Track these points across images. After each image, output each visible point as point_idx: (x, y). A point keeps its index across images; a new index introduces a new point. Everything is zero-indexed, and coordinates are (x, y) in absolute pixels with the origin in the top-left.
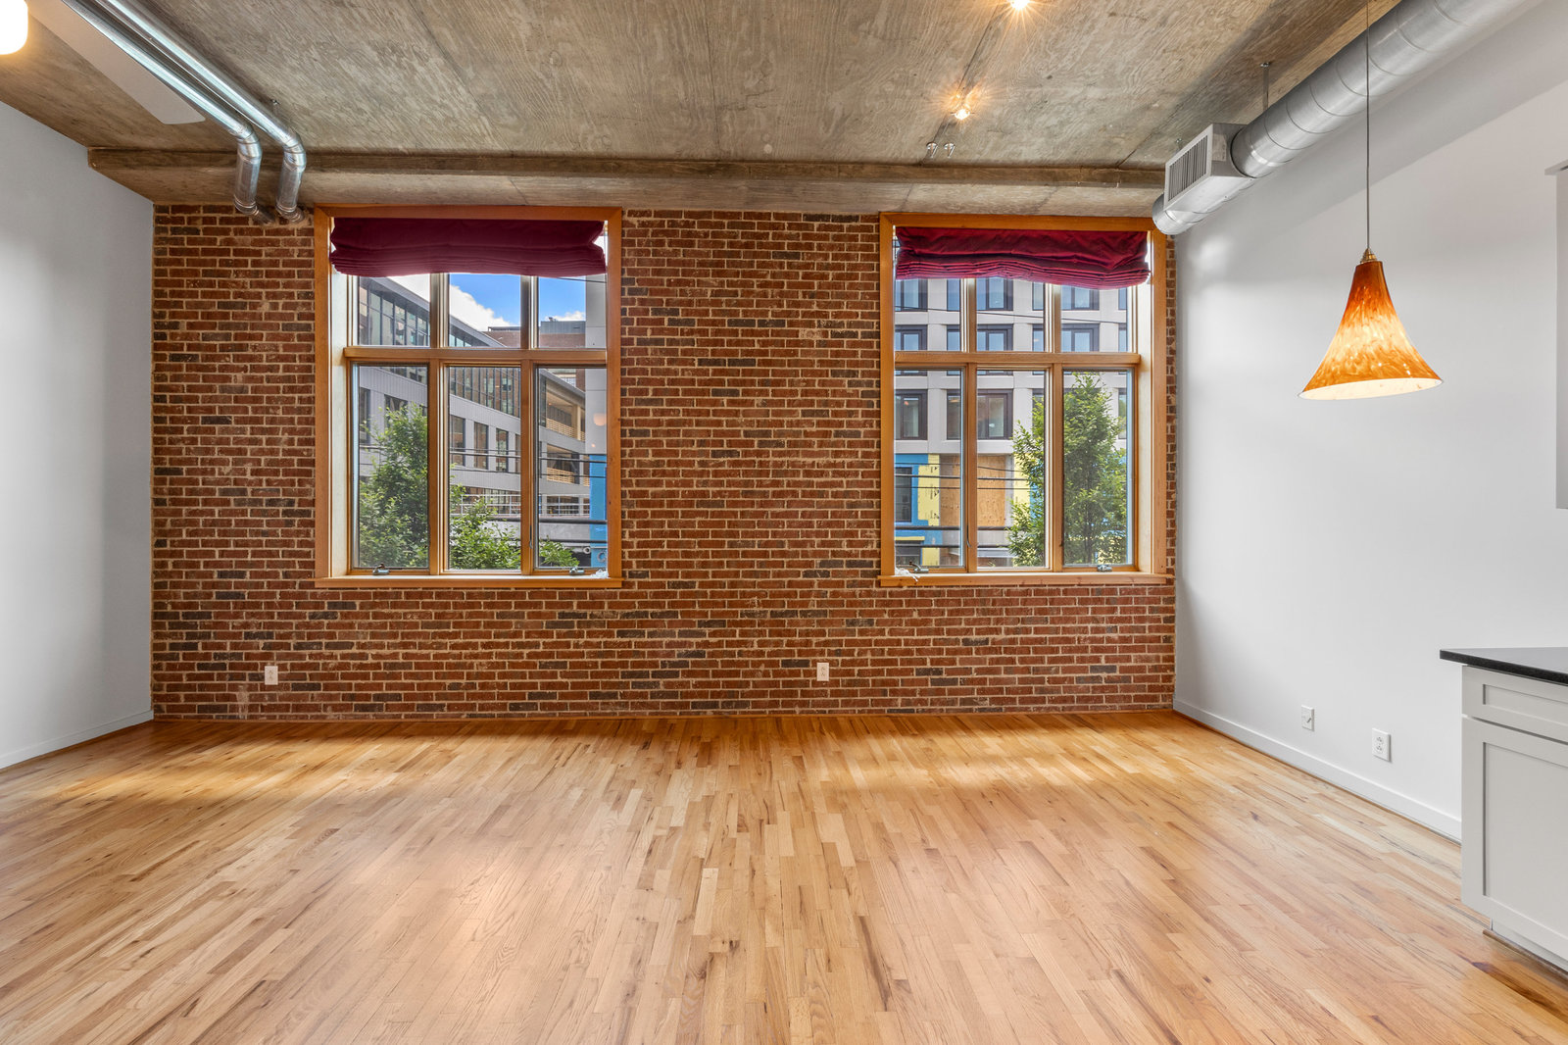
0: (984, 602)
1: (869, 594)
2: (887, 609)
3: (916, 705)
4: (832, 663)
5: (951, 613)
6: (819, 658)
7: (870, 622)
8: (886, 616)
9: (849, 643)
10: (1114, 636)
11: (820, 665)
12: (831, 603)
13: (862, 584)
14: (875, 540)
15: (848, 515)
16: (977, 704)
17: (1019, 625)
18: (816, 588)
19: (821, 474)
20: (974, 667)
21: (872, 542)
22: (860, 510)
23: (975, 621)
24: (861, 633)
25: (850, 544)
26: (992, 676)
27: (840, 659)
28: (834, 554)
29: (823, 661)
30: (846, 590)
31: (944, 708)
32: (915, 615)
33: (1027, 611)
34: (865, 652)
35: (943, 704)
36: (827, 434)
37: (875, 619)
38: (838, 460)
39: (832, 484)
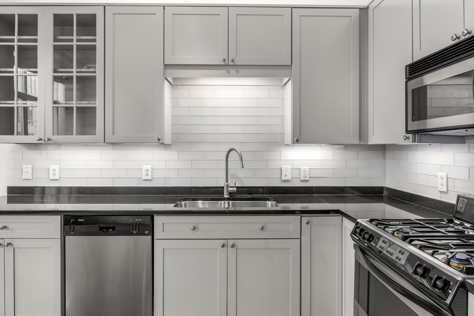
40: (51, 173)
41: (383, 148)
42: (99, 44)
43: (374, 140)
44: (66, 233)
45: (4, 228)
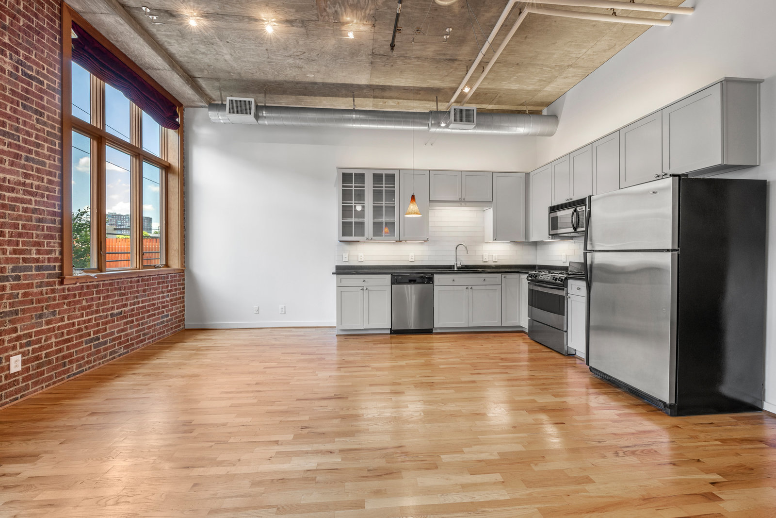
0: (120, 289)
1: (53, 291)
2: (66, 301)
3: (85, 366)
4: (23, 354)
5: (104, 298)
6: (12, 353)
7: (54, 313)
8: (65, 307)
9: (37, 333)
10: (168, 299)
11: (13, 359)
12: (22, 303)
13: (48, 284)
14: (58, 249)
15: (37, 228)
16: (117, 352)
17: (136, 300)
18: (8, 291)
19: (12, 190)
20: (116, 330)
21: (55, 251)
22: (46, 225)
23: (117, 301)
24: (48, 323)
25: (38, 252)
26: (124, 333)
27: (30, 348)
28: (24, 260)
29: (16, 354)
30: (35, 290)
31: (101, 361)
32: (84, 303)
33: (138, 292)
34: (50, 338)
35: (100, 359)
36: (17, 156)
37: (57, 310)
38: (28, 181)
39: (23, 201)
40: (359, 258)
41: (536, 244)
42: (396, 189)
43: (533, 239)
44: (392, 283)
45: (364, 281)
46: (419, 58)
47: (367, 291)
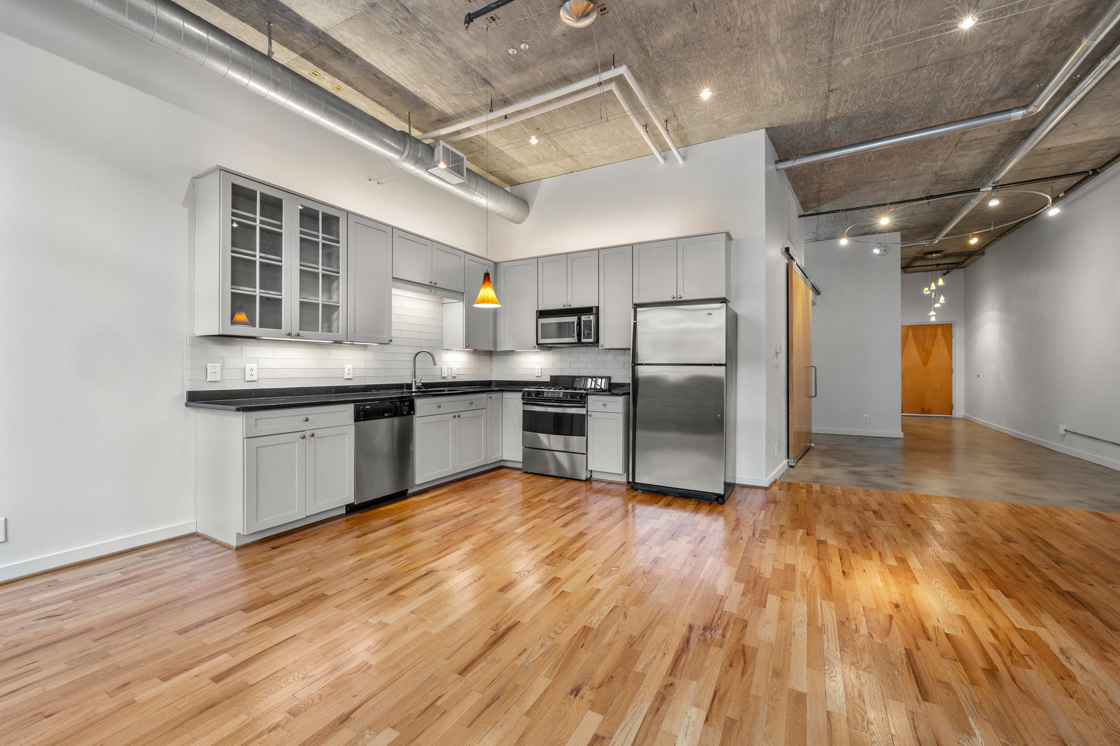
41: (498, 354)
42: (342, 247)
44: (358, 418)
45: (307, 420)
46: (451, 51)
47: (313, 438)
